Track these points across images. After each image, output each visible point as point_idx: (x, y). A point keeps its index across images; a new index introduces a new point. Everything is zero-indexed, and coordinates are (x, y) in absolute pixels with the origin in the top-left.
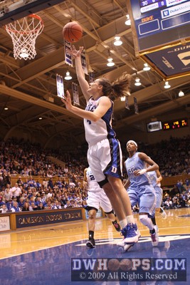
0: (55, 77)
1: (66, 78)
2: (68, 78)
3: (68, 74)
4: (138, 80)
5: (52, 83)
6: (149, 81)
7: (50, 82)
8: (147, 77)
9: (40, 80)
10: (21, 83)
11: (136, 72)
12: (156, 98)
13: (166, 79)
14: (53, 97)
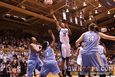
0: (62, 11)
1: (67, 11)
2: (68, 11)
3: (67, 10)
4: (96, 11)
5: (61, 14)
6: (101, 11)
7: (60, 13)
8: (100, 10)
9: (56, 13)
10: (49, 14)
11: (95, 8)
12: (104, 18)
13: (108, 10)
14: (61, 19)
